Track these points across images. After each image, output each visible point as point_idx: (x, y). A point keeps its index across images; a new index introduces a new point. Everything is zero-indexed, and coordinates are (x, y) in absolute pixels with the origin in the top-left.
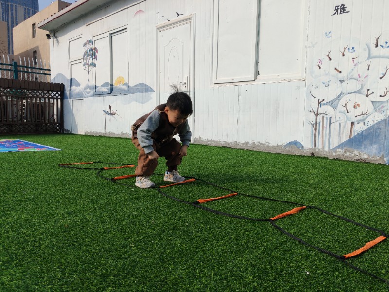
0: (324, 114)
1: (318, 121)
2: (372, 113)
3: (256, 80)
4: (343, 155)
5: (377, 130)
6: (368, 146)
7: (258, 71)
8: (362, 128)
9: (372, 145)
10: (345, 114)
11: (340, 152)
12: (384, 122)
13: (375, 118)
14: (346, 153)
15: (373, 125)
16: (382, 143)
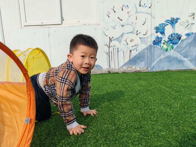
0: (114, 46)
1: (110, 51)
2: (140, 44)
3: (62, 24)
4: (127, 70)
5: (144, 54)
6: (139, 63)
7: (63, 18)
8: (136, 53)
9: (141, 62)
10: (126, 46)
11: (125, 68)
12: (146, 49)
13: (142, 47)
14: (128, 68)
15: (141, 51)
16: (146, 60)
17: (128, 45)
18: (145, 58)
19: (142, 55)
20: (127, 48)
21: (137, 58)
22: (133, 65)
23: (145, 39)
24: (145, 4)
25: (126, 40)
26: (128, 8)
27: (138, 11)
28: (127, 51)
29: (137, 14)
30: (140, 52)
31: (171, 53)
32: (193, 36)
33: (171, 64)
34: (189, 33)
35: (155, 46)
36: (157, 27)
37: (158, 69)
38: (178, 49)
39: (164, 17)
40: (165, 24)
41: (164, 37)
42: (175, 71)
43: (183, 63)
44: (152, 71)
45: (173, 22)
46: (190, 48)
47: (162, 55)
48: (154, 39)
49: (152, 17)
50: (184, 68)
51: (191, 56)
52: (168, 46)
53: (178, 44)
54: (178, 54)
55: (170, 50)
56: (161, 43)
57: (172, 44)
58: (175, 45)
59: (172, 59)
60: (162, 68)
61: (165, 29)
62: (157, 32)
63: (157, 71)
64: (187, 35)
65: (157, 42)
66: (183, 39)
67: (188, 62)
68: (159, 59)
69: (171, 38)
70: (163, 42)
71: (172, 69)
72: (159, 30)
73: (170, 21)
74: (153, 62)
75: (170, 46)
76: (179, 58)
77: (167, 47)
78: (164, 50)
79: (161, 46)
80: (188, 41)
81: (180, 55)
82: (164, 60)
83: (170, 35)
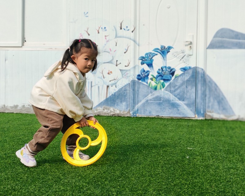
2: (121, 79)
3: (23, 46)
4: (102, 112)
5: (125, 91)
6: (119, 104)
7: (25, 38)
8: (115, 90)
9: (122, 103)
10: (102, 79)
11: (100, 109)
12: (129, 85)
13: (123, 82)
14: (104, 110)
15: (122, 88)
16: (128, 101)
17: (104, 78)
18: (127, 97)
19: (123, 93)
20: (103, 82)
21: (116, 97)
22: (110, 106)
23: (127, 71)
24: (127, 27)
25: (102, 72)
26: (106, 30)
27: (118, 35)
28: (103, 86)
29: (117, 39)
30: (120, 89)
31: (162, 93)
32: (190, 72)
33: (161, 109)
34: (185, 67)
35: (140, 83)
36: (143, 58)
37: (144, 113)
38: (170, 88)
39: (152, 45)
40: (154, 53)
41: (152, 71)
42: (167, 119)
43: (177, 108)
44: (135, 116)
45: (164, 51)
46: (187, 87)
47: (149, 95)
48: (138, 72)
49: (136, 43)
50: (180, 114)
51: (188, 99)
52: (158, 82)
53: (171, 81)
54: (171, 95)
55: (161, 89)
56: (148, 78)
57: (162, 81)
58: (166, 83)
59: (163, 101)
60: (150, 112)
61: (153, 60)
62: (142, 64)
63: (142, 117)
64: (182, 70)
65: (143, 77)
66: (178, 75)
67: (185, 107)
68: (146, 100)
69: (162, 72)
70: (150, 77)
71: (163, 116)
72: (146, 61)
73: (160, 51)
74: (137, 104)
75: (161, 83)
76: (173, 100)
77: (155, 84)
78: (152, 88)
79: (148, 83)
80: (184, 79)
81: (174, 97)
82: (152, 101)
83: (160, 68)
